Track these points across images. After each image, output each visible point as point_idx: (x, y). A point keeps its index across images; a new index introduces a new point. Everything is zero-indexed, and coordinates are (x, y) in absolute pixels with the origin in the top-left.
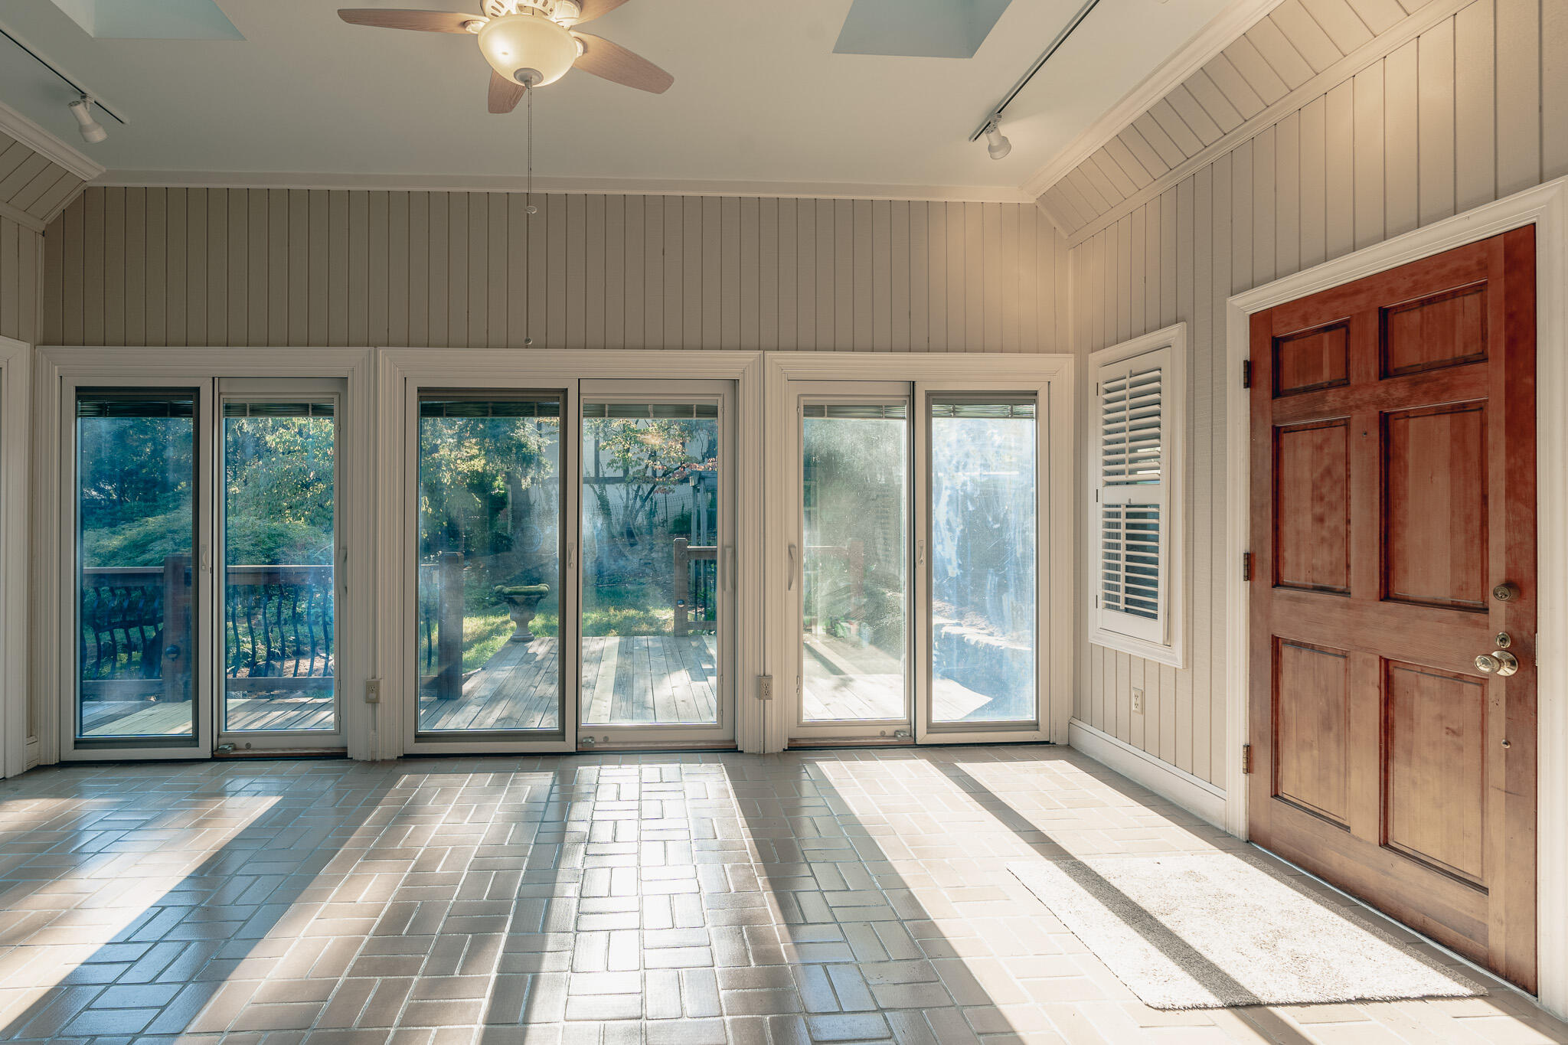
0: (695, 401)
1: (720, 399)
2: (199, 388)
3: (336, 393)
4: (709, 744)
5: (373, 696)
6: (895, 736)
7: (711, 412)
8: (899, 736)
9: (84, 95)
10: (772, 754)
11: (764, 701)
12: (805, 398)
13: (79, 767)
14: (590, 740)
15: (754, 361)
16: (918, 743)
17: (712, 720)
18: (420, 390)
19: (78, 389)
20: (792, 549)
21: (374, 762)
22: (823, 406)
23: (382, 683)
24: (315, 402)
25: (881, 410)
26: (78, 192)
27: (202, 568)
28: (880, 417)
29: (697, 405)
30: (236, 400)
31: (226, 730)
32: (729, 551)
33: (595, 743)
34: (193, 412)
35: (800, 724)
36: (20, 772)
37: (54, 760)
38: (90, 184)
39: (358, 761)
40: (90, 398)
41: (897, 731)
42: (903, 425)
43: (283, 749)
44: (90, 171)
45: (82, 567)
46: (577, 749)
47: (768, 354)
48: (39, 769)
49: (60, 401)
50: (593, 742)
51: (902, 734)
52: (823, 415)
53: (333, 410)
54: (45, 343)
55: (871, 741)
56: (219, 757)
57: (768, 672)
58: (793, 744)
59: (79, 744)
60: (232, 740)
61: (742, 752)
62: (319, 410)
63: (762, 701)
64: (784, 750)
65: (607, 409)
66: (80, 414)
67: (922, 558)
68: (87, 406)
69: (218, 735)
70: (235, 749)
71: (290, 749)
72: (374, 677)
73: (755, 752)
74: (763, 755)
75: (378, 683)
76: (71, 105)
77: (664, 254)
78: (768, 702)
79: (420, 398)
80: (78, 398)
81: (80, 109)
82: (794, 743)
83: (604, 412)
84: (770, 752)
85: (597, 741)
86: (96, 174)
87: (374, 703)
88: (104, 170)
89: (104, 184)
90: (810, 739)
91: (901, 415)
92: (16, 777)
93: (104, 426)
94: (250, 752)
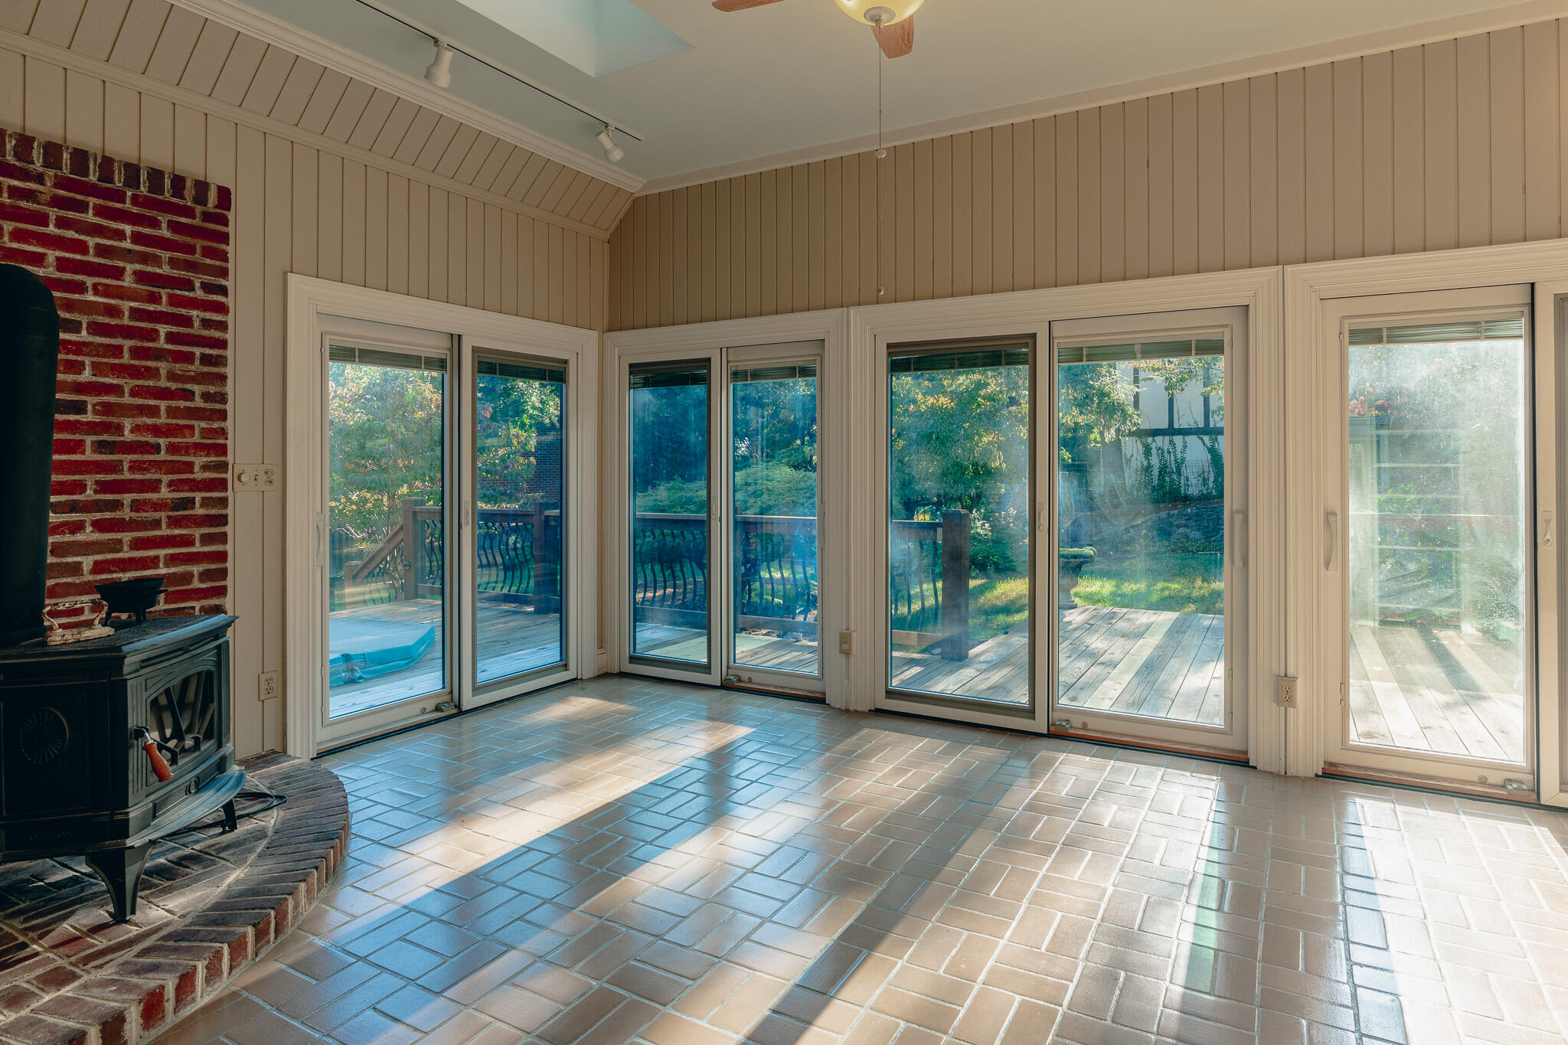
0: (1193, 336)
1: (1227, 331)
2: (710, 359)
3: (818, 355)
4: (1212, 751)
5: (846, 646)
6: (1503, 787)
7: (1212, 347)
8: (1509, 787)
9: (607, 125)
10: (1297, 777)
11: (1286, 709)
12: (1350, 321)
13: (633, 678)
14: (1064, 724)
15: (1270, 280)
16: (1543, 801)
17: (1219, 722)
18: (889, 346)
19: (631, 366)
20: (1331, 518)
21: (847, 711)
22: (1380, 329)
23: (854, 635)
24: (802, 364)
25: (1479, 328)
26: (628, 205)
27: (713, 517)
28: (1477, 338)
29: (1197, 341)
30: (742, 367)
31: (734, 662)
32: (1238, 518)
33: (1072, 727)
34: (705, 380)
35: (1345, 745)
36: (592, 676)
37: (616, 671)
38: (637, 195)
39: (834, 708)
40: (639, 372)
41: (1510, 780)
42: (1519, 347)
43: (776, 687)
44: (635, 185)
45: (634, 513)
46: (1048, 730)
47: (1289, 269)
48: (605, 676)
49: (619, 375)
50: (1068, 726)
51: (1515, 786)
52: (1380, 341)
53: (815, 371)
54: (610, 330)
55: (1459, 786)
56: (726, 686)
57: (1291, 672)
58: (1332, 770)
59: (633, 659)
60: (739, 673)
61: (1255, 768)
62: (805, 372)
63: (1283, 708)
64: (1317, 775)
65: (1084, 353)
66: (633, 386)
67: (1548, 537)
68: (638, 379)
69: (728, 667)
70: (740, 680)
71: (781, 687)
72: (847, 629)
73: (1273, 770)
74: (1283, 777)
75: (850, 634)
76: (597, 135)
77: (1148, 166)
78: (1291, 710)
79: (890, 354)
80: (631, 373)
81: (603, 137)
82: (1333, 768)
83: (1082, 355)
84: (1294, 774)
85: (1074, 725)
86: (640, 186)
87: (847, 653)
88: (645, 181)
89: (645, 194)
90: (1359, 767)
91: (1517, 332)
92: (589, 680)
93: (646, 396)
94: (750, 686)
